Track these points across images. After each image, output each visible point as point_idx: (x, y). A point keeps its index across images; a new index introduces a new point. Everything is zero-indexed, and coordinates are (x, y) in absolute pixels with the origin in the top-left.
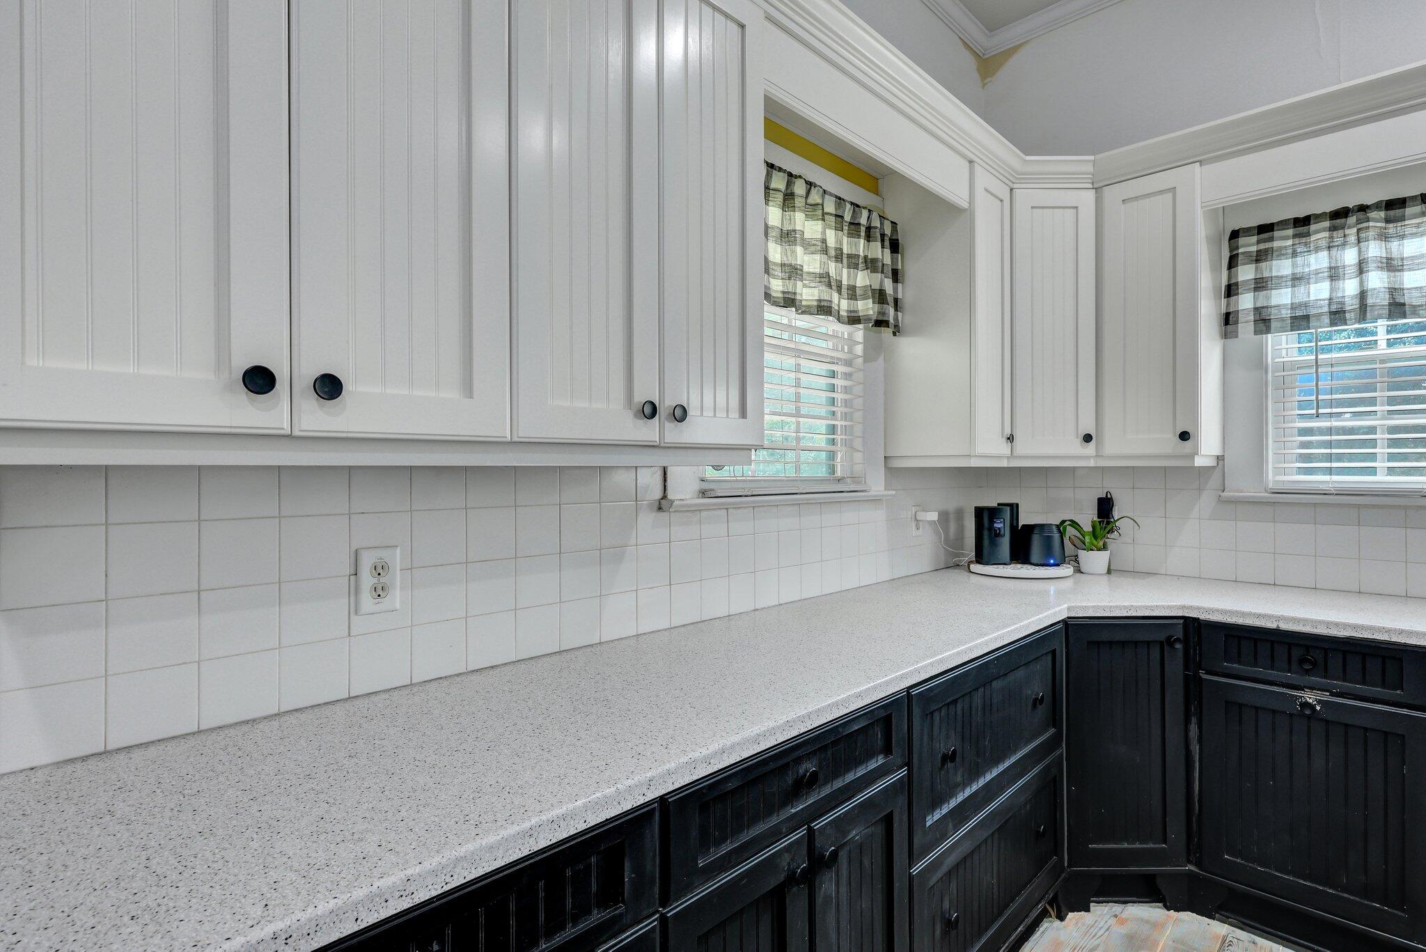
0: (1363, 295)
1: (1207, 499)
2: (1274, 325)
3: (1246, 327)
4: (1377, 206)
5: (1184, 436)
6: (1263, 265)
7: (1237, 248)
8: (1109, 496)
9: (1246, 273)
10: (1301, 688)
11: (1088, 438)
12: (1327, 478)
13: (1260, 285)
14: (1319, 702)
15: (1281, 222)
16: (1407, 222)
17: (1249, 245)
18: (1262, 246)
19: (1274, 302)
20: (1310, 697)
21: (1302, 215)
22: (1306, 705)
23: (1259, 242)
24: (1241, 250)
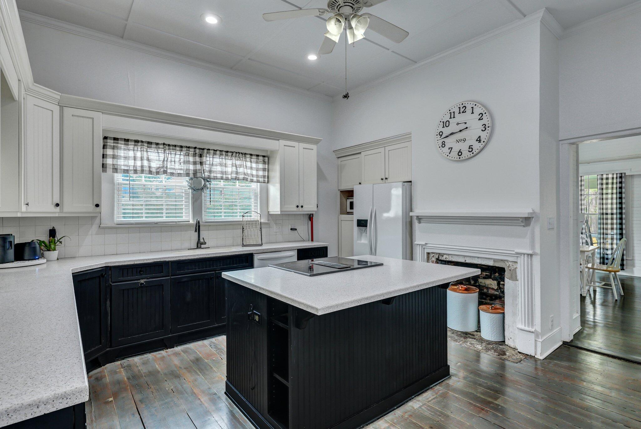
0: (142, 166)
1: (95, 228)
2: (118, 171)
3: (109, 170)
4: (146, 142)
5: (97, 206)
6: (115, 151)
7: (107, 143)
8: (54, 229)
9: (109, 152)
10: (139, 280)
11: (57, 205)
12: (132, 219)
13: (114, 157)
14: (145, 282)
15: (121, 138)
16: (152, 149)
17: (110, 143)
18: (115, 144)
19: (119, 163)
20: (142, 281)
21: (126, 138)
22: (142, 284)
23: (114, 143)
24: (108, 144)
